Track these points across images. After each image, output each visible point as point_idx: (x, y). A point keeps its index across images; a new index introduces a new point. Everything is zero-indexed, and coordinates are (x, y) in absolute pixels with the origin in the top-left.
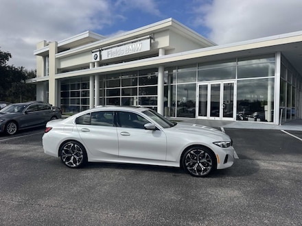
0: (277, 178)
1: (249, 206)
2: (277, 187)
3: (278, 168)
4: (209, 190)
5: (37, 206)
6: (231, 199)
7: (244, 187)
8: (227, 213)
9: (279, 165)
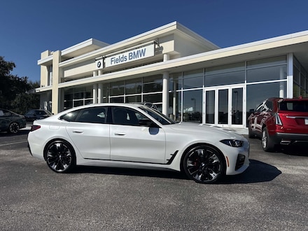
0: (297, 183)
1: (265, 213)
2: (298, 192)
3: (297, 173)
4: (216, 196)
5: (8, 212)
6: (243, 206)
7: (258, 192)
8: (238, 221)
9: (297, 170)
